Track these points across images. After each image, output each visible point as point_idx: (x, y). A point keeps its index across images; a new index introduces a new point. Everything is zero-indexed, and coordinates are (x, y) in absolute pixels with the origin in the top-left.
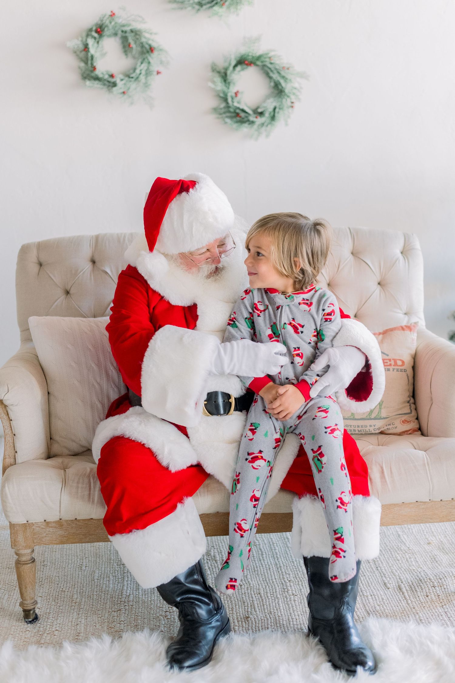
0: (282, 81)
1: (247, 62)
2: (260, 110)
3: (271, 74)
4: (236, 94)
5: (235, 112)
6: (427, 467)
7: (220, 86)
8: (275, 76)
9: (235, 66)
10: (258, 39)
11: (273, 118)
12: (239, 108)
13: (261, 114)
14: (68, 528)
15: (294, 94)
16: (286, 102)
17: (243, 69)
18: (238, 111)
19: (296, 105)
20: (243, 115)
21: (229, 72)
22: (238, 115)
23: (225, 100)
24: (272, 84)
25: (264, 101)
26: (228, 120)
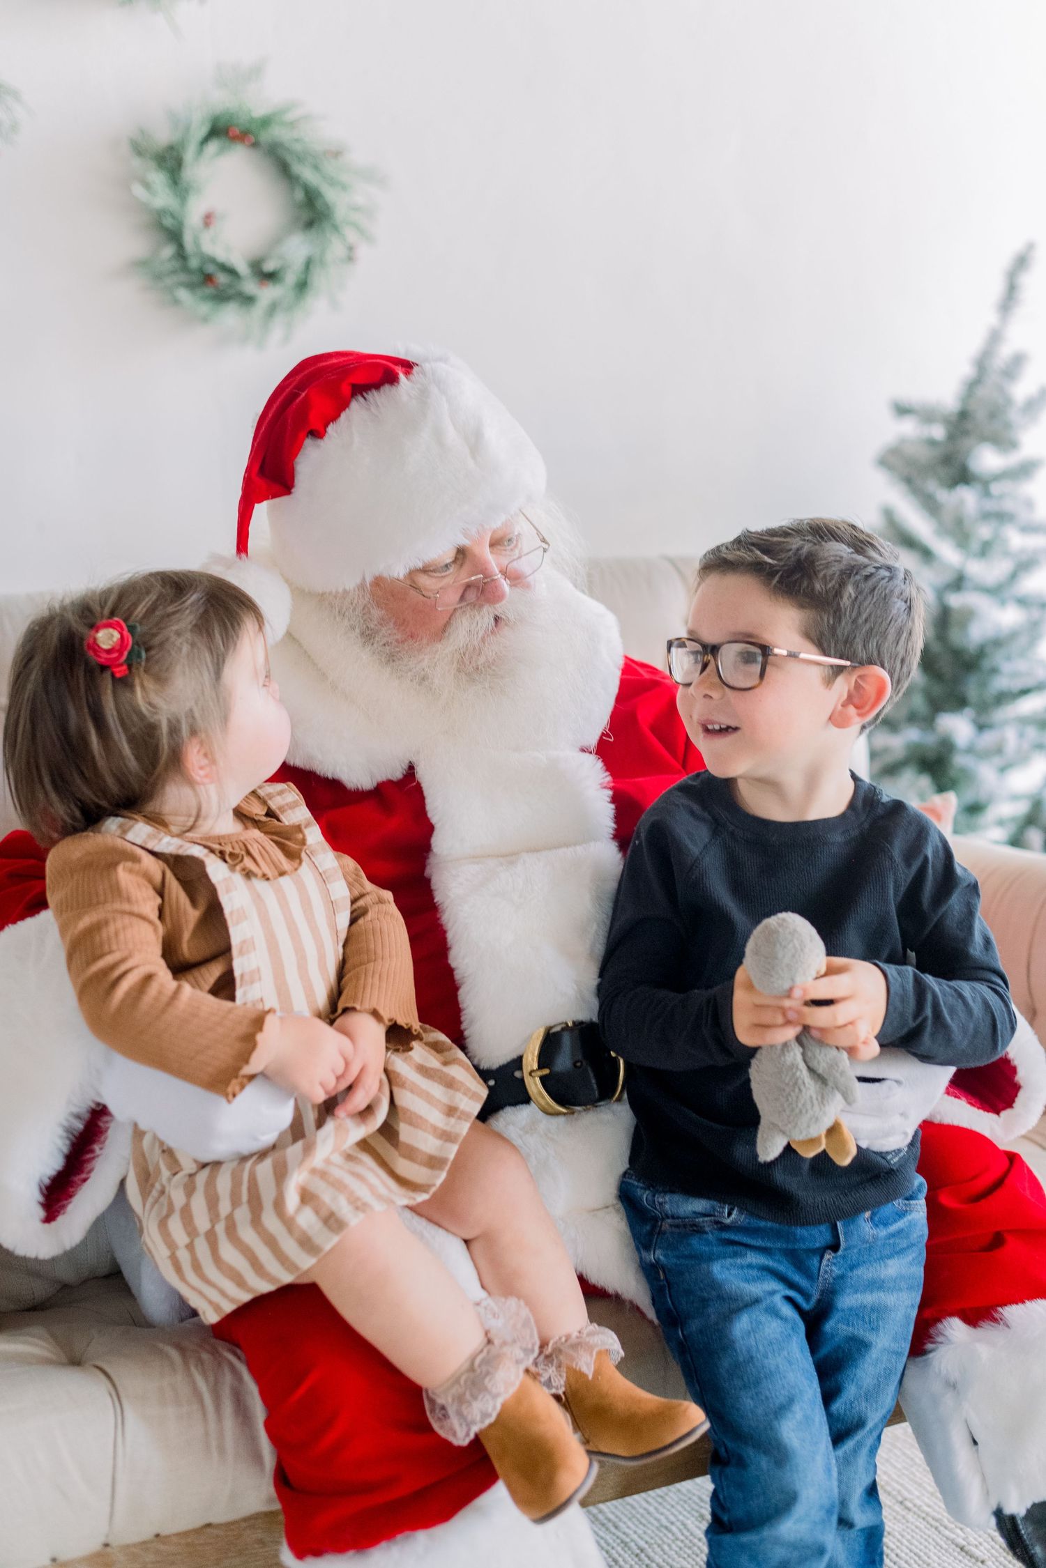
0: (325, 188)
1: (230, 133)
2: (269, 266)
3: (295, 168)
4: (208, 220)
5: (201, 270)
7: (162, 198)
8: (306, 174)
9: (206, 140)
10: (256, 71)
11: (302, 286)
12: (213, 260)
13: (270, 277)
15: (354, 225)
16: (336, 249)
17: (221, 152)
18: (210, 269)
19: (363, 251)
20: (222, 278)
21: (189, 156)
22: (208, 279)
23: (174, 235)
24: (299, 195)
25: (277, 241)
26: (183, 294)
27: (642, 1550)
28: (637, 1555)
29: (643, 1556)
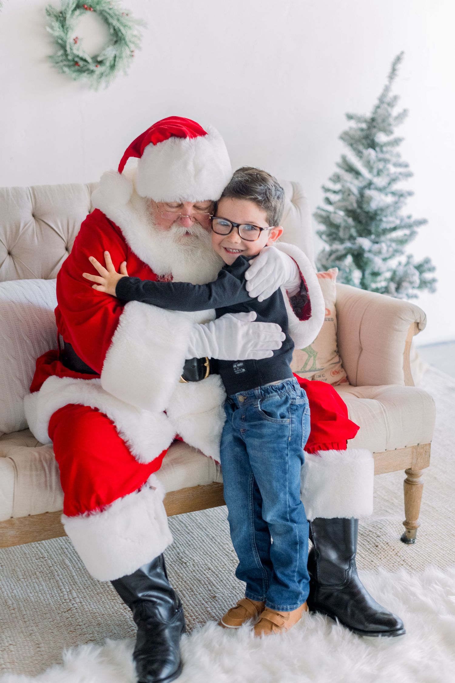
0: (122, 28)
1: (86, 6)
2: (99, 59)
3: (111, 20)
4: (75, 41)
5: (73, 60)
6: (384, 415)
7: (58, 32)
8: (115, 23)
9: (75, 9)
11: (113, 67)
12: (78, 56)
13: (100, 63)
14: (21, 526)
15: (133, 43)
16: (126, 52)
17: (81, 14)
18: (76, 59)
19: (136, 53)
20: (81, 63)
21: (68, 16)
22: (76, 63)
23: (63, 47)
24: (111, 31)
25: (104, 49)
26: (66, 69)
27: (213, 537)
28: (211, 539)
29: (213, 539)
